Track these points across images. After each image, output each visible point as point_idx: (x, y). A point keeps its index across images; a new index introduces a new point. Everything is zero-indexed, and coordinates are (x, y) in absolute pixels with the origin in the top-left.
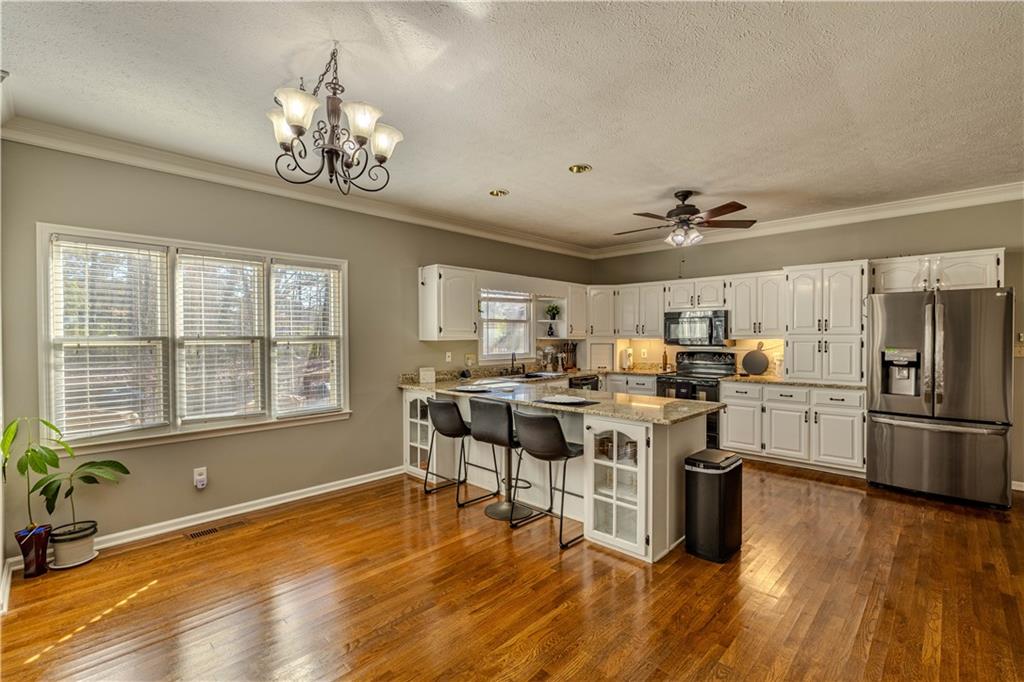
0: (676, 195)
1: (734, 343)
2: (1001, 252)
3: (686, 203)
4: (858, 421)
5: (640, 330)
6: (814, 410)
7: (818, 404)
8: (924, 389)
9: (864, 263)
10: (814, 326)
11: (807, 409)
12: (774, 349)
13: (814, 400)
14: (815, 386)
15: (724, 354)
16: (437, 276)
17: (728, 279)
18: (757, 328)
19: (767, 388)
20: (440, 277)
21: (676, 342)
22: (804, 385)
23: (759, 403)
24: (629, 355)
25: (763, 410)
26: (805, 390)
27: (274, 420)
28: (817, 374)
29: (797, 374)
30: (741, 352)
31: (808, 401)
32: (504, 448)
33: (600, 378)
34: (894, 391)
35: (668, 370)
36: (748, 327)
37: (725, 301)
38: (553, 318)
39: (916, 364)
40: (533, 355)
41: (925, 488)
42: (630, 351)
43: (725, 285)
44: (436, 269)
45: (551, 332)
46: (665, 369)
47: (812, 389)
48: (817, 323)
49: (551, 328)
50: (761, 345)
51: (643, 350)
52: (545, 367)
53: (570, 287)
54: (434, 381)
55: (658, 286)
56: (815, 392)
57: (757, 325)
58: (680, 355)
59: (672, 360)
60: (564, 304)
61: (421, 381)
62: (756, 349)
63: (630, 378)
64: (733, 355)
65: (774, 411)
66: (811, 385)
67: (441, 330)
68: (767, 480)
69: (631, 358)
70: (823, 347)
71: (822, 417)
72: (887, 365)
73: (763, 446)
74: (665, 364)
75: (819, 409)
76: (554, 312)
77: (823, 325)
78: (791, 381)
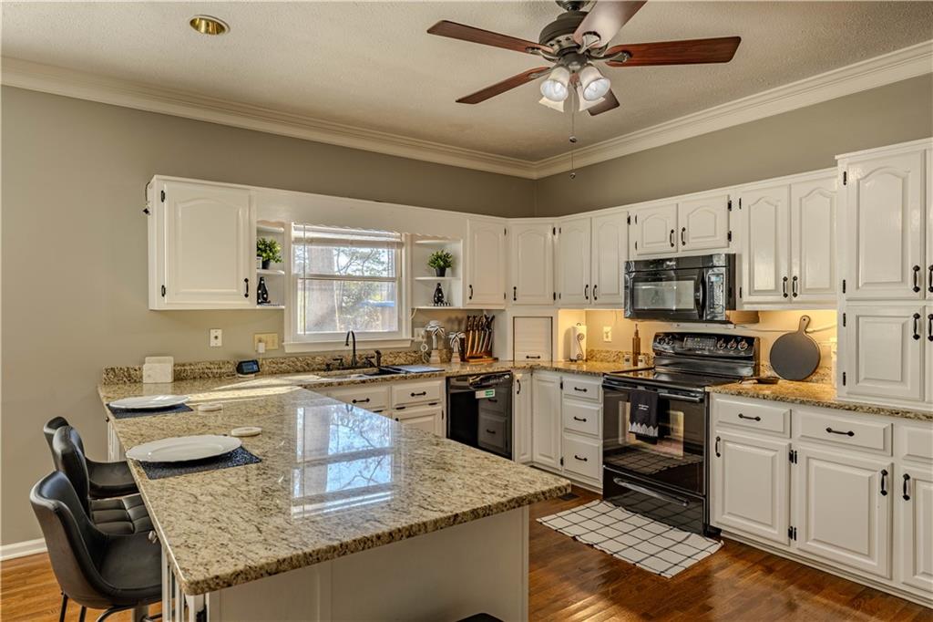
1: (754, 317)
5: (591, 294)
6: (902, 469)
7: (911, 458)
10: (903, 280)
11: (884, 463)
12: (827, 330)
13: (903, 447)
14: (904, 414)
15: (735, 337)
16: (158, 196)
17: (734, 192)
18: (790, 288)
19: (801, 413)
20: (163, 198)
22: (878, 411)
23: (784, 443)
24: (580, 337)
25: (792, 457)
28: (910, 388)
29: (864, 385)
30: (767, 335)
31: (889, 446)
33: (518, 376)
35: (640, 365)
36: (772, 287)
37: (729, 236)
38: (442, 273)
40: (406, 335)
42: (583, 329)
43: (730, 206)
44: (156, 184)
45: (439, 297)
46: (635, 364)
47: (897, 421)
48: (910, 273)
49: (439, 291)
50: (806, 322)
51: (607, 329)
52: (429, 354)
53: (468, 221)
54: (170, 379)
55: (619, 215)
56: (905, 429)
57: (790, 281)
58: (661, 337)
59: (647, 348)
60: (457, 248)
61: (145, 380)
62: (796, 329)
63: (567, 379)
65: (814, 463)
66: (895, 413)
67: (165, 292)
68: (803, 606)
69: (584, 343)
70: (925, 328)
71: (921, 487)
73: (792, 533)
74: (637, 353)
75: (914, 470)
76: (443, 265)
77: (925, 279)
78: (854, 400)
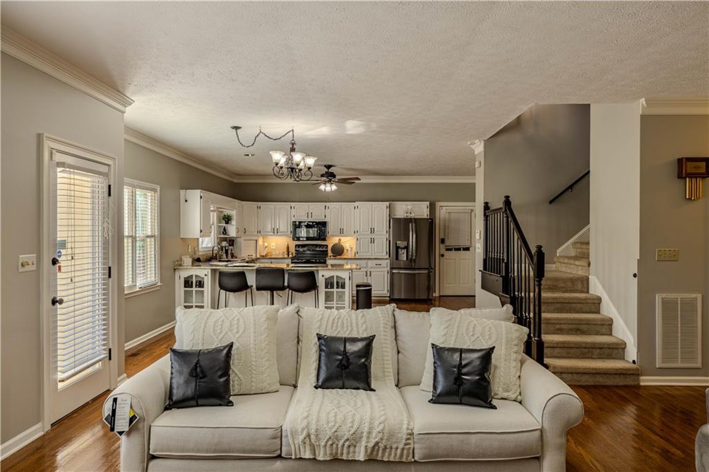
0: (325, 166)
1: (328, 239)
2: (428, 203)
3: (330, 170)
4: (386, 273)
5: (276, 232)
6: (370, 270)
7: (371, 268)
8: (410, 257)
9: (387, 203)
10: (368, 231)
11: (366, 270)
12: (348, 243)
13: (370, 266)
15: (323, 245)
16: (199, 197)
17: (327, 205)
18: (341, 232)
19: (345, 261)
20: (201, 197)
21: (298, 239)
22: (365, 259)
24: (265, 248)
26: (366, 261)
27: (138, 289)
29: (361, 254)
30: (330, 244)
31: (367, 266)
32: (269, 292)
34: (400, 259)
36: (337, 231)
37: (325, 216)
38: (227, 223)
39: (407, 248)
40: (215, 248)
41: (403, 297)
43: (326, 208)
44: (199, 193)
45: (225, 231)
46: (289, 255)
47: (369, 261)
48: (370, 229)
49: (225, 229)
50: (340, 240)
51: (273, 244)
55: (288, 205)
56: (370, 262)
57: (341, 230)
58: (297, 246)
59: (292, 249)
60: (233, 214)
62: (337, 242)
64: (327, 246)
66: (369, 259)
67: (201, 231)
69: (267, 249)
70: (372, 241)
71: (372, 273)
72: (397, 248)
74: (288, 252)
76: (227, 219)
77: (372, 231)
78: (360, 257)
